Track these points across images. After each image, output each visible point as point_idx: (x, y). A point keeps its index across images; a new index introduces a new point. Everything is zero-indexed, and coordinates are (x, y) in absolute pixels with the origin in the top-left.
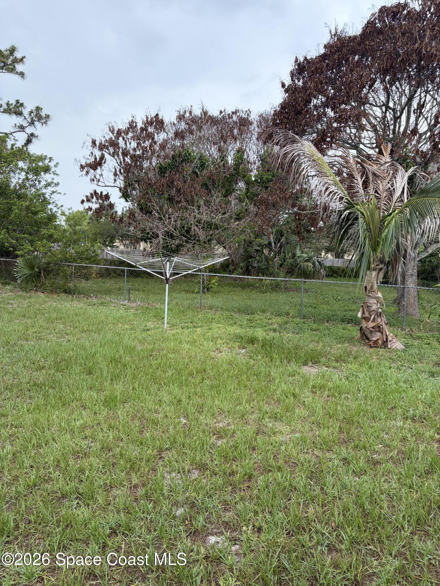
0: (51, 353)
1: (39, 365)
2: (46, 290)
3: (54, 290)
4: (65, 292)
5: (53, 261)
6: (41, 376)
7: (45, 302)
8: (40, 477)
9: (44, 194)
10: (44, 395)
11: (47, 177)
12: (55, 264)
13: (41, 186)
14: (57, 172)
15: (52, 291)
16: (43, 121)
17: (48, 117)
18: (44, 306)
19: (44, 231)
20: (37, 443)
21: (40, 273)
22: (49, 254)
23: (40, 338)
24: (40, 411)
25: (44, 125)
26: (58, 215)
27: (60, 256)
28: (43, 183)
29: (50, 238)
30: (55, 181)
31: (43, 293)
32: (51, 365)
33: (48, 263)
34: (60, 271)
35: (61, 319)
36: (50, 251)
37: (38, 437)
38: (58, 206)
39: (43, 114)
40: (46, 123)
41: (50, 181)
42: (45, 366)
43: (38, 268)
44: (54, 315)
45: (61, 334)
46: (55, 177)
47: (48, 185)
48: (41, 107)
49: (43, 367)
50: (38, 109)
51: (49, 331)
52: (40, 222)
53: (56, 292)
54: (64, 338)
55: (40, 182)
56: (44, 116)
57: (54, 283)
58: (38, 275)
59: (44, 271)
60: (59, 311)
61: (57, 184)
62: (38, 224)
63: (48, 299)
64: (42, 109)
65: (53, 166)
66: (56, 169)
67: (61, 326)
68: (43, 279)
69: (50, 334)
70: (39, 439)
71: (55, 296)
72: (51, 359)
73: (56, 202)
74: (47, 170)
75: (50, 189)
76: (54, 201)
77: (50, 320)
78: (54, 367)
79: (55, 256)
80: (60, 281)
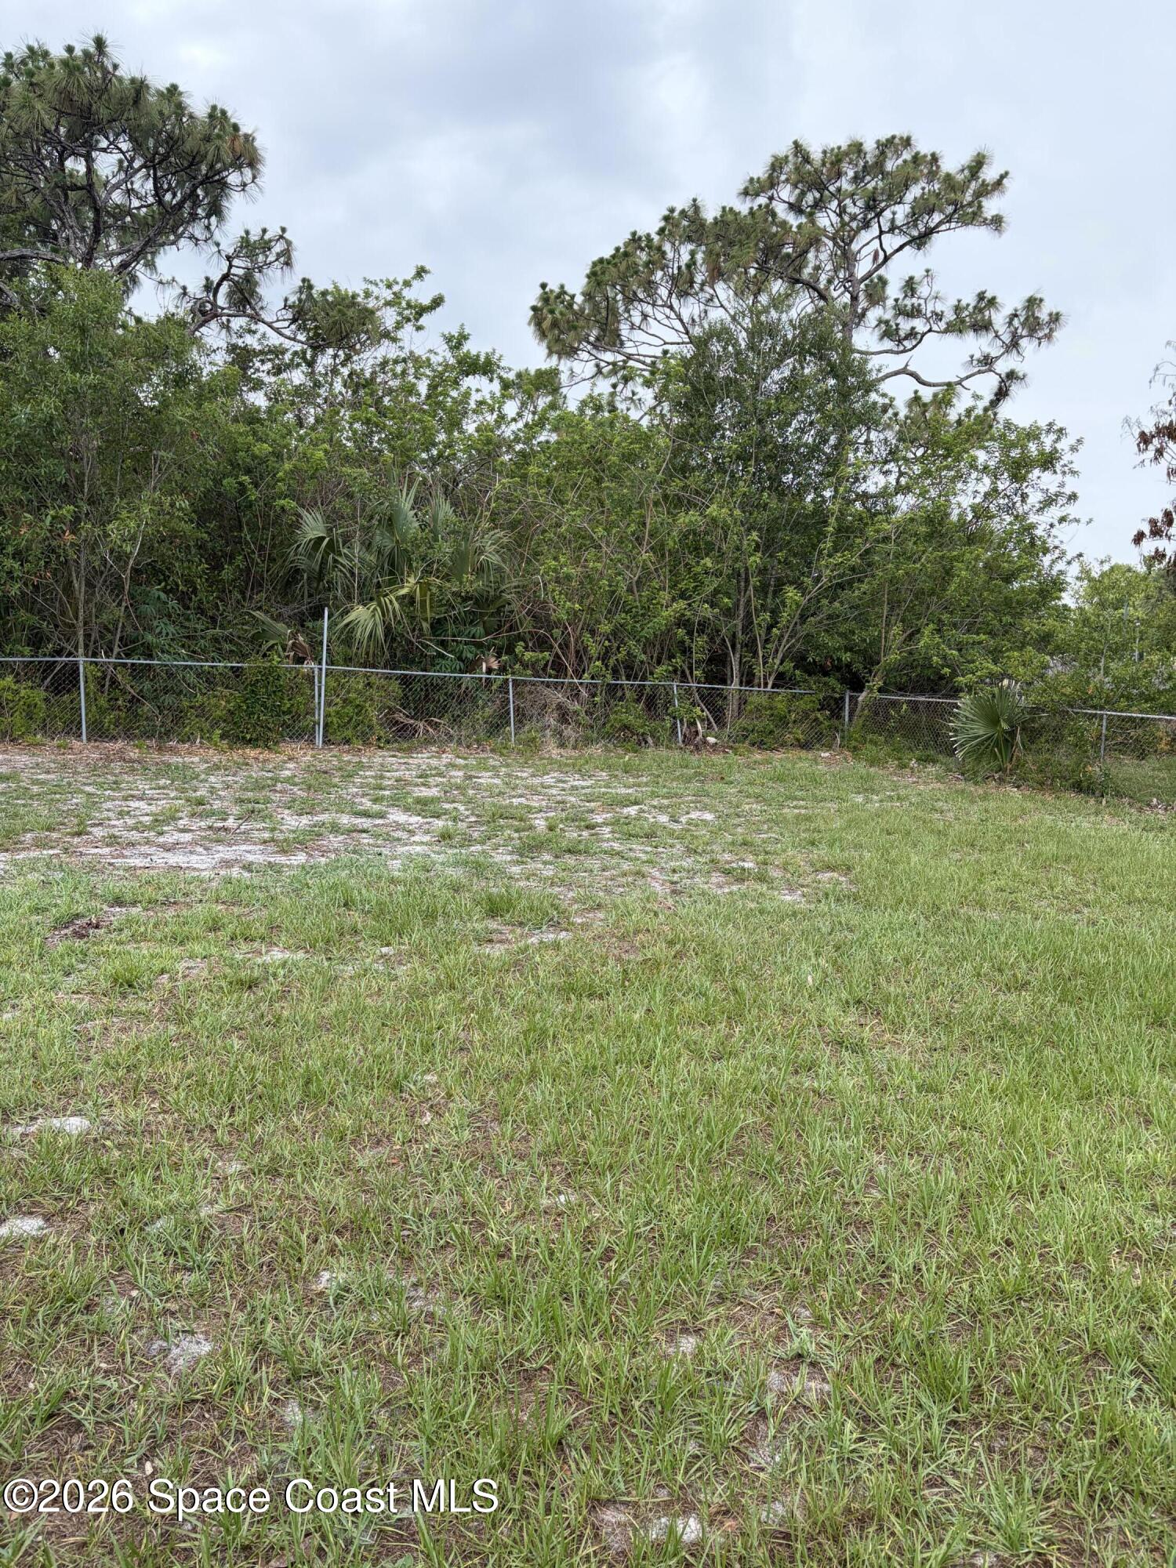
0: (1046, 949)
1: (1014, 975)
2: (1025, 780)
3: (1047, 781)
4: (1078, 787)
5: (1050, 705)
6: (1019, 1007)
7: (1024, 812)
8: (1031, 1278)
9: (1033, 526)
10: (1029, 1059)
11: (1044, 481)
12: (1055, 712)
13: (1026, 508)
14: (1075, 467)
15: (1042, 784)
16: (1041, 334)
17: (1055, 318)
18: (1020, 821)
19: (1030, 625)
20: (1019, 1183)
21: (1012, 734)
22: (1039, 684)
23: (1014, 906)
24: (1021, 1099)
25: (1044, 342)
26: (1068, 580)
27: (1068, 690)
28: (1035, 498)
29: (1044, 641)
30: (1068, 491)
31: (1018, 787)
32: (1045, 980)
33: (1037, 709)
34: (1066, 732)
35: (1068, 861)
36: (1042, 677)
37: (1021, 1168)
38: (1069, 557)
39: (1043, 315)
40: (1049, 337)
41: (1053, 490)
42: (1028, 983)
43: (1009, 721)
44: (1050, 848)
45: (1074, 904)
46: (1068, 478)
47: (1049, 502)
48: (1038, 296)
49: (1025, 985)
50: (1033, 303)
51: (1035, 891)
52: (1018, 602)
53: (1053, 789)
54: (1078, 912)
55: (1024, 497)
56: (1047, 319)
57: (1047, 763)
58: (1008, 741)
59: (1023, 729)
60: (1062, 838)
61: (1073, 497)
62: (1015, 607)
63: (1029, 805)
64: (1041, 300)
65: (1067, 448)
66: (1074, 457)
67: (1070, 880)
68: (1019, 752)
69: (1040, 897)
70: (1024, 1173)
71: (1049, 798)
72: (1044, 966)
73: (1063, 547)
74: (1048, 461)
75: (1054, 512)
76: (1057, 543)
77: (1037, 862)
78: (1055, 989)
79: (1056, 690)
80: (1063, 758)
